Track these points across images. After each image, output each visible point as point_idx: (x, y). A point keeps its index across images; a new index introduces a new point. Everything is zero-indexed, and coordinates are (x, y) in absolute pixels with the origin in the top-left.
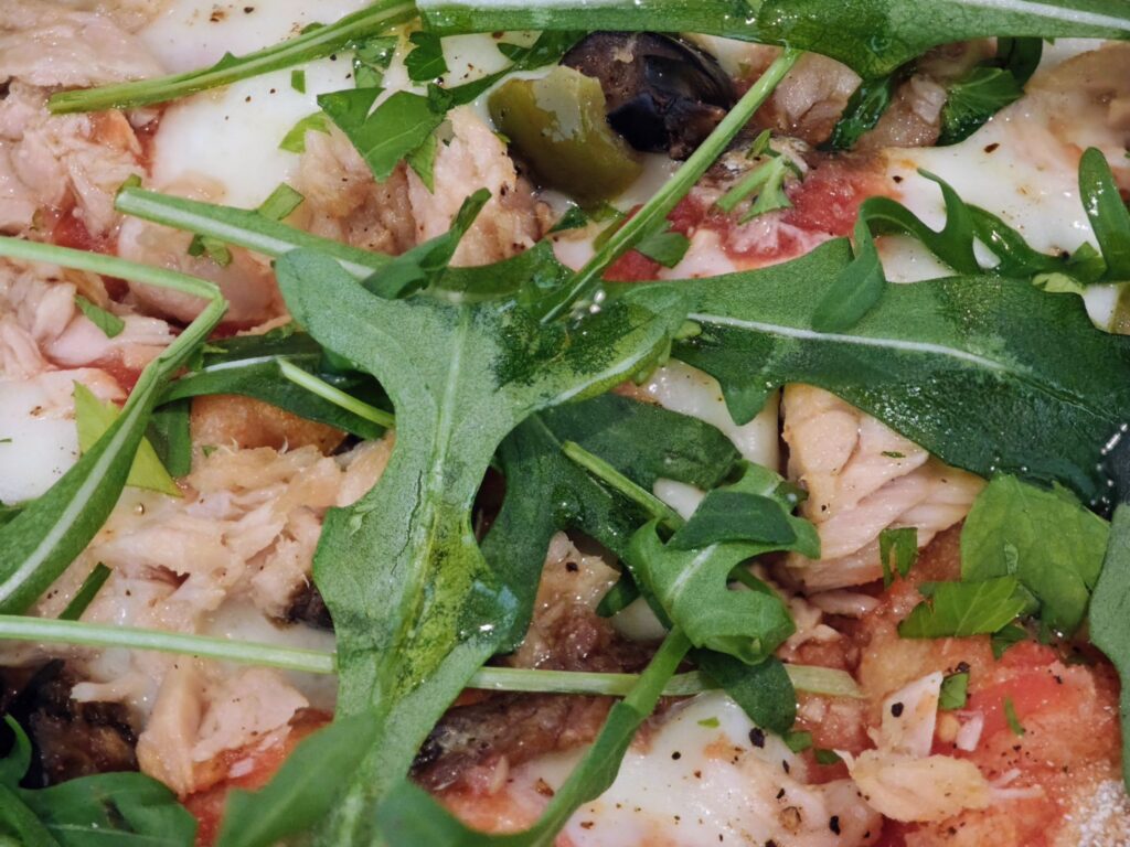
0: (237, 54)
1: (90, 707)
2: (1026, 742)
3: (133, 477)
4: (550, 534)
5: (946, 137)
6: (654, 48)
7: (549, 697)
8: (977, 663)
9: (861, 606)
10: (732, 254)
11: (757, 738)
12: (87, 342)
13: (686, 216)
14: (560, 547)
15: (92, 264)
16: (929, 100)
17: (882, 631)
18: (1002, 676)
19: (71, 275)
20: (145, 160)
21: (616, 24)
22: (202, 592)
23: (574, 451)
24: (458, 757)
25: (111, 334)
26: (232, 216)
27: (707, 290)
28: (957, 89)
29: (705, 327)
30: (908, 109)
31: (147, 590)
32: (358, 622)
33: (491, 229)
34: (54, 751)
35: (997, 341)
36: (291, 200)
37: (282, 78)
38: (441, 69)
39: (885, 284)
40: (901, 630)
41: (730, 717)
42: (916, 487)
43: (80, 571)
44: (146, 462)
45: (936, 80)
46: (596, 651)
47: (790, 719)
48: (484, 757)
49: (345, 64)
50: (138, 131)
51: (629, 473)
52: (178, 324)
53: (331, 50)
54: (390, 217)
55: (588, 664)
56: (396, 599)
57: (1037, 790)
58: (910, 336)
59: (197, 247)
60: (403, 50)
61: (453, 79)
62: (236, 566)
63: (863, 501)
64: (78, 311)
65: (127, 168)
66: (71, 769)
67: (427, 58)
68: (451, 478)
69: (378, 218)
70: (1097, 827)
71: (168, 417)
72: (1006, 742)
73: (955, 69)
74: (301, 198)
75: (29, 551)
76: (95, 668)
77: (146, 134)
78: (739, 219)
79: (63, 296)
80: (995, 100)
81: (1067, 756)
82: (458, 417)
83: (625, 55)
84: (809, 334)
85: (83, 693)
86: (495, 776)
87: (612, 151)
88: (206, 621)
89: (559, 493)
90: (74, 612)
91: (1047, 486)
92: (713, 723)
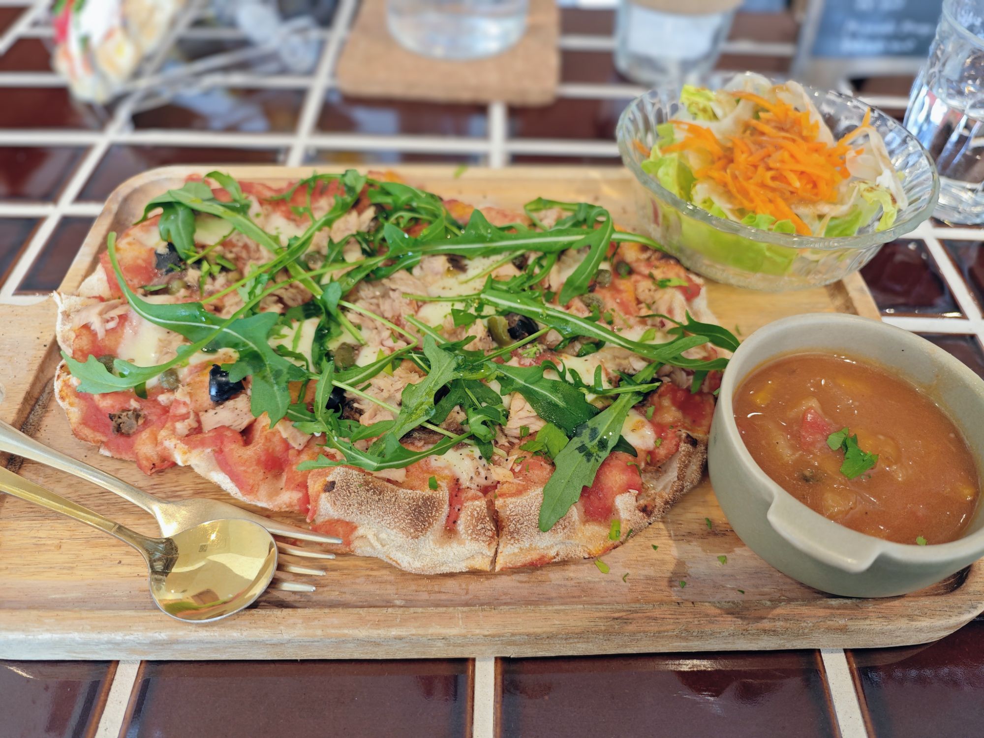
0: (442, 296)
1: (357, 408)
2: (529, 475)
3: (385, 369)
4: (456, 404)
5: (578, 355)
6: (523, 319)
7: (441, 434)
8: (528, 457)
9: (516, 441)
10: (519, 363)
11: (480, 458)
12: (390, 343)
13: (514, 353)
14: (457, 408)
15: (399, 330)
16: (578, 346)
17: (517, 447)
18: (531, 460)
19: (392, 329)
20: (417, 312)
21: (517, 312)
22: (385, 394)
23: (467, 390)
24: (415, 438)
25: (395, 342)
26: (429, 328)
27: (511, 368)
28: (584, 347)
29: (505, 376)
30: (573, 347)
31: (377, 391)
32: (406, 406)
33: (475, 344)
34: (346, 414)
35: (560, 395)
36: (440, 328)
37: (450, 304)
38: (482, 311)
39: (542, 377)
40: (520, 448)
41: (477, 451)
42: (533, 420)
43: (366, 383)
44: (389, 367)
45: (580, 343)
46: (455, 430)
47: (490, 457)
48: (420, 439)
49: (464, 304)
50: (418, 306)
51: (478, 399)
52: (408, 343)
53: (462, 301)
54: (459, 336)
55: (452, 431)
56: (415, 404)
57: (524, 483)
58: (542, 389)
59: (418, 331)
60: (476, 305)
61: (483, 314)
62: (392, 390)
63: (520, 419)
64: (390, 337)
65: (412, 312)
66: (348, 418)
67: (480, 308)
68: (435, 385)
69: (457, 336)
70: (533, 494)
71: (397, 361)
72: (524, 473)
73: (585, 342)
74: (443, 328)
75: (356, 376)
76: (361, 402)
77: (419, 307)
78: (524, 357)
79: (388, 333)
80: (591, 351)
81: (537, 480)
82: (442, 374)
83: (517, 318)
84: (523, 383)
85: (356, 405)
86: (421, 443)
87: (506, 337)
88: (386, 400)
89: (460, 398)
90: (362, 390)
91: (560, 428)
92: (472, 451)
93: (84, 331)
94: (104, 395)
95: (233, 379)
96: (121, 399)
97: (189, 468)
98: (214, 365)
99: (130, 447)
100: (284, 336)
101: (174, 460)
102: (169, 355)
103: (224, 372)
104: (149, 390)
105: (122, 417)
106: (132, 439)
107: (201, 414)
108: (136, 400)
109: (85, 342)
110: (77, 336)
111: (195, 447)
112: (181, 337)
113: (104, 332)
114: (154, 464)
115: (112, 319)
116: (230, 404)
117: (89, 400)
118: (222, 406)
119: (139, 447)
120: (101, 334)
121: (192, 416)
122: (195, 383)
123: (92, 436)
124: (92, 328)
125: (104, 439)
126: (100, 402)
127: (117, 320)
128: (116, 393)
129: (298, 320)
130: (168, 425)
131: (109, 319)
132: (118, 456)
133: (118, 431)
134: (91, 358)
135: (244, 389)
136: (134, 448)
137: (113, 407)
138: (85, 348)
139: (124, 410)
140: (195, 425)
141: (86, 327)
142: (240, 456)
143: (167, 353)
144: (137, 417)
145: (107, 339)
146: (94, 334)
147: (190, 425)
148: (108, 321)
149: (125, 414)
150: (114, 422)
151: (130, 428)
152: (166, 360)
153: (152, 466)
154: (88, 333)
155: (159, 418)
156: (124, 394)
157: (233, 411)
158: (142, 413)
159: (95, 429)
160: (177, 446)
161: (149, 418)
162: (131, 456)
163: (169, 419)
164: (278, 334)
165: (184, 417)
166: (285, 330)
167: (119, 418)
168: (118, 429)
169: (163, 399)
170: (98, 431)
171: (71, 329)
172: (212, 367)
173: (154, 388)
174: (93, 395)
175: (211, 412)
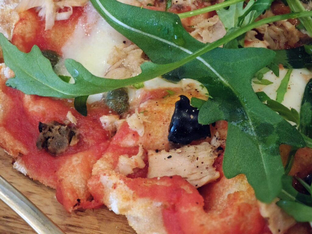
93: (30, 16)
94: (37, 98)
95: (203, 120)
96: (56, 107)
97: (123, 218)
98: (181, 96)
99: (54, 170)
100: (268, 83)
101: (105, 202)
102: (123, 70)
103: (193, 108)
104: (90, 106)
105: (53, 130)
106: (57, 160)
107: (150, 152)
108: (74, 114)
109: (28, 29)
110: (21, 20)
111: (142, 195)
112: (140, 52)
113: (53, 23)
114: (79, 200)
115: (66, 9)
116: (190, 149)
117: (17, 98)
118: (179, 150)
119: (66, 174)
120: (49, 24)
121: (140, 152)
122: (152, 112)
123: (12, 143)
124: (41, 14)
125: (24, 151)
126: (31, 106)
127: (71, 12)
128: (51, 99)
129: (286, 67)
130: (108, 155)
131: (62, 8)
132: (35, 177)
133: (43, 146)
134: (36, 49)
135: (210, 136)
136: (58, 173)
137: (44, 114)
138: (28, 36)
139: (56, 123)
140: (142, 165)
141: (34, 11)
142: (202, 225)
143: (121, 66)
144: (71, 135)
145: (54, 31)
146: (41, 22)
147: (136, 163)
148: (60, 11)
149: (57, 127)
150: (41, 134)
151: (59, 147)
152: (118, 75)
153: (76, 202)
154: (34, 19)
155: (98, 144)
156: (61, 103)
157: (192, 161)
158: (77, 132)
159: (16, 136)
160: (118, 187)
161: (85, 140)
162: (52, 181)
163: (110, 149)
164: (260, 79)
165: (131, 152)
166: (269, 76)
167: (50, 130)
168: (45, 144)
169: (106, 120)
170: (19, 140)
171: (16, 10)
172: (179, 99)
173: (97, 104)
174: (24, 94)
175: (164, 154)
